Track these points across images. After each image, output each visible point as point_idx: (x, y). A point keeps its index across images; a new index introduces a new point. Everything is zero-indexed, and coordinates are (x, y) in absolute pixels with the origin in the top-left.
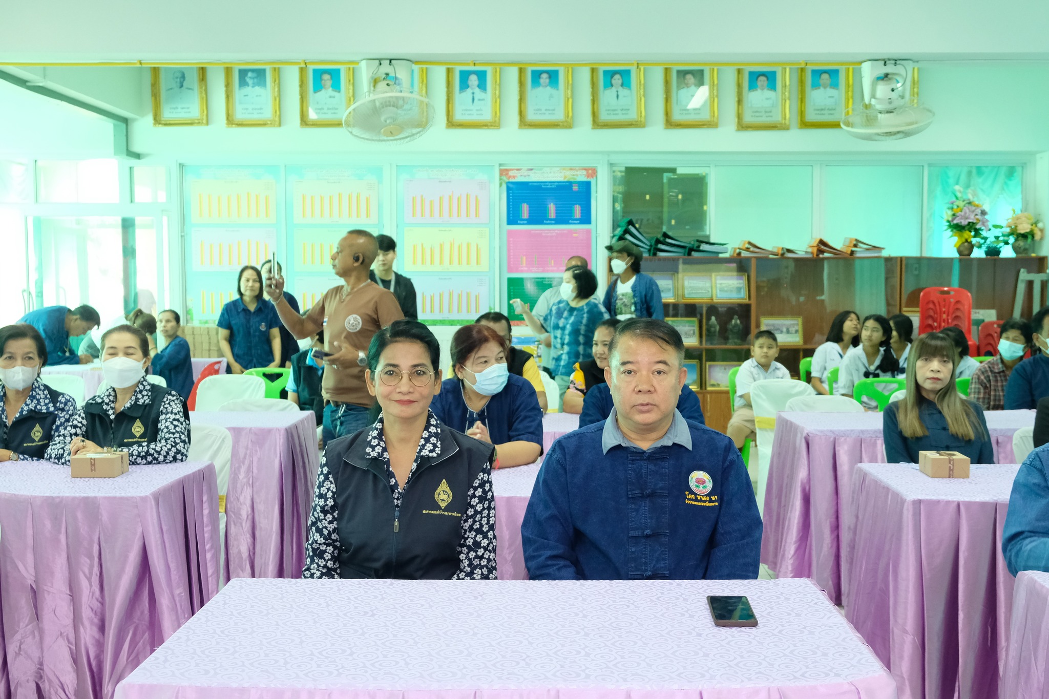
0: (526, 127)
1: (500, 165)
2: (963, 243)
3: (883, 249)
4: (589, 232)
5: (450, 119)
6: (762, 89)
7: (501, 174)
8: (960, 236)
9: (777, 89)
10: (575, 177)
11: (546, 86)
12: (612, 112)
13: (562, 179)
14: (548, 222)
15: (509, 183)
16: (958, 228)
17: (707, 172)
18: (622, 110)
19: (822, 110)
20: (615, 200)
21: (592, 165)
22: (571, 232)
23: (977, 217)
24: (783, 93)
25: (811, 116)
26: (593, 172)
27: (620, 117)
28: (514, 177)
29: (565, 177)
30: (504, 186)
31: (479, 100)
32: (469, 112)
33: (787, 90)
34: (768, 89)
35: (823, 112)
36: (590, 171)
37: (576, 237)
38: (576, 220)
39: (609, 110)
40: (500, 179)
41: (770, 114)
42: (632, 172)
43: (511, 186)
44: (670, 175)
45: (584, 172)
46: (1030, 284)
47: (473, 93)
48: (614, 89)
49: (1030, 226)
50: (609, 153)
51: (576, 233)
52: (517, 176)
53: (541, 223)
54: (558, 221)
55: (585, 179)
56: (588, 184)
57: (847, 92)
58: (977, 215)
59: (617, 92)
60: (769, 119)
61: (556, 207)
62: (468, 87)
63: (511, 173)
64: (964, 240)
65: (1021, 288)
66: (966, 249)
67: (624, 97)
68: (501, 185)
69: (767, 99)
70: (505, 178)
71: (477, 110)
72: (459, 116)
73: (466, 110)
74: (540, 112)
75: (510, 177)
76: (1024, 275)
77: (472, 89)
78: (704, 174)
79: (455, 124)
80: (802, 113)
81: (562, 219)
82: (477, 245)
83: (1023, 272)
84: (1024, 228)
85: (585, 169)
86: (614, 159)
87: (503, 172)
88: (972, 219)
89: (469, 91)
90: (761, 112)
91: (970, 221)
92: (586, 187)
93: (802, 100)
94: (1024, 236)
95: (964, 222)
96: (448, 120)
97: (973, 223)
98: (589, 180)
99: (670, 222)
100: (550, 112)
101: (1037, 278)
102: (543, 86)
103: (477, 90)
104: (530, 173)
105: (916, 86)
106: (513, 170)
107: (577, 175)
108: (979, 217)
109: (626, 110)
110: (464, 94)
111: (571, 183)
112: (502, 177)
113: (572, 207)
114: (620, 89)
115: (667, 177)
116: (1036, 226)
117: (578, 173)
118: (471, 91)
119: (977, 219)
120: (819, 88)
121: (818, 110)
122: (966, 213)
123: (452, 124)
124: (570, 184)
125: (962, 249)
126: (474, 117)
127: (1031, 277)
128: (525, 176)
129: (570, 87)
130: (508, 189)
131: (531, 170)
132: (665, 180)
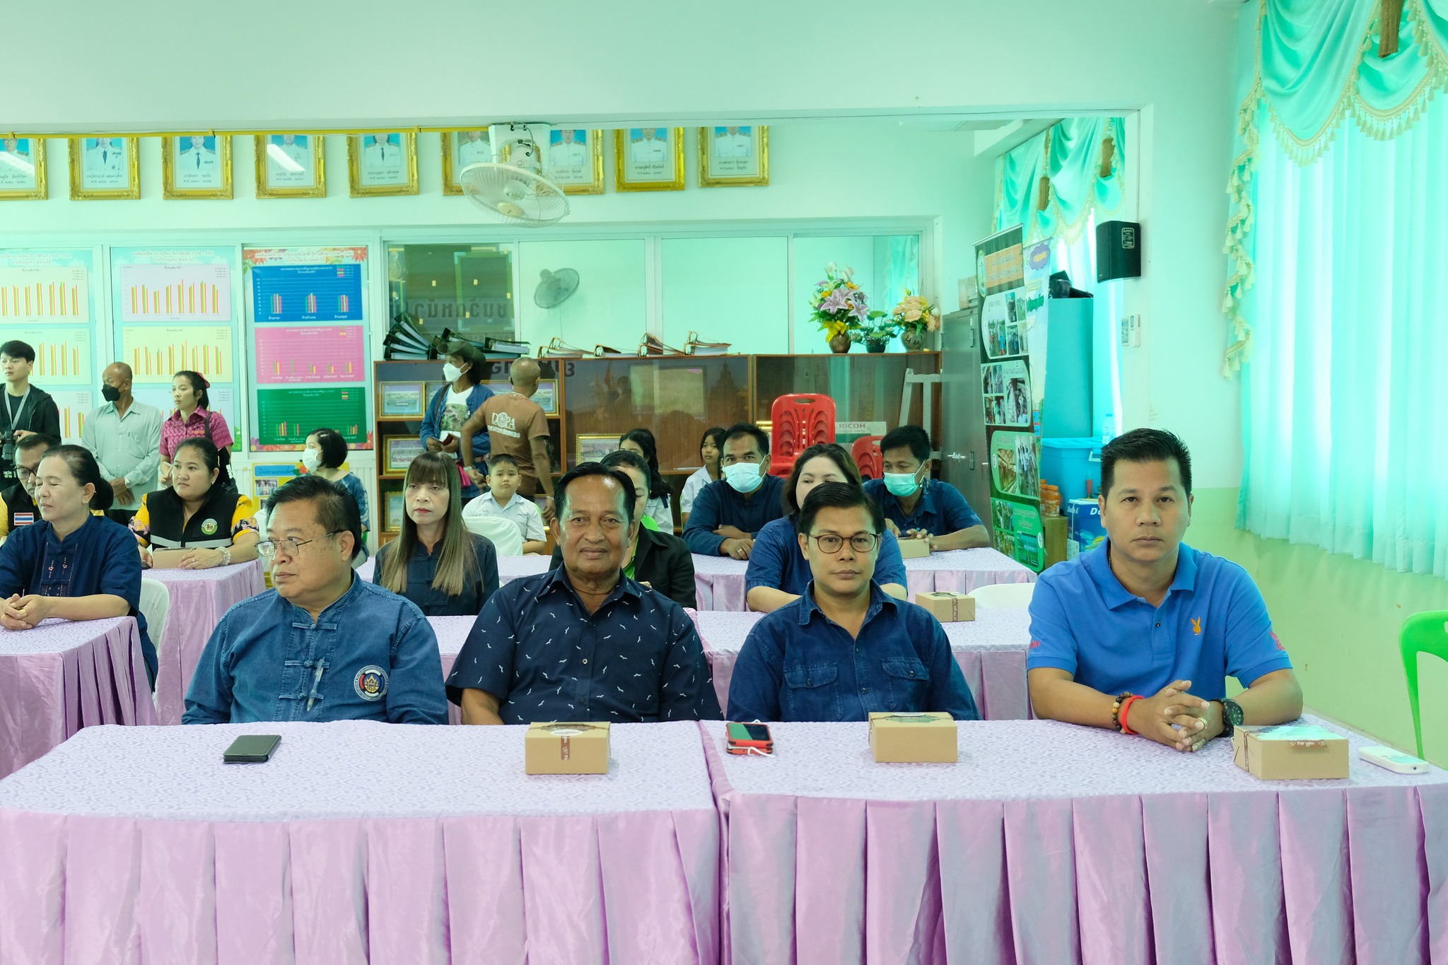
0: (266, 197)
1: (243, 246)
2: (835, 336)
3: (729, 345)
4: (359, 330)
5: (168, 189)
6: (568, 143)
7: (244, 257)
8: (831, 328)
9: (587, 142)
10: (340, 258)
11: (291, 144)
12: (376, 176)
13: (323, 263)
14: (308, 317)
15: (256, 268)
16: (827, 317)
17: (510, 250)
18: (389, 172)
19: (646, 167)
20: (392, 287)
21: (361, 244)
22: (337, 329)
23: (849, 302)
24: (594, 146)
25: (632, 176)
26: (362, 253)
27: (386, 182)
28: (262, 260)
29: (327, 259)
30: (250, 273)
31: (206, 162)
32: (193, 179)
33: (599, 143)
34: (575, 142)
35: (647, 170)
36: (359, 252)
37: (344, 336)
38: (344, 314)
39: (372, 173)
40: (244, 264)
41: (579, 174)
42: (413, 253)
43: (257, 271)
44: (463, 254)
45: (352, 253)
46: (919, 388)
47: (198, 154)
48: (378, 146)
49: (920, 313)
50: (381, 228)
51: (343, 331)
52: (265, 259)
53: (299, 319)
54: (320, 317)
55: (353, 262)
56: (357, 268)
57: (677, 144)
58: (849, 300)
59: (382, 149)
60: (578, 181)
61: (317, 299)
62: (191, 146)
63: (257, 256)
64: (836, 333)
65: (908, 392)
66: (841, 345)
67: (391, 155)
68: (245, 271)
69: (575, 155)
70: (250, 262)
71: (204, 176)
72: (180, 184)
73: (190, 176)
74: (285, 177)
75: (257, 260)
76: (911, 377)
77: (196, 148)
78: (506, 253)
79: (175, 194)
80: (620, 173)
81: (325, 313)
82: (217, 348)
83: (910, 373)
84: (913, 316)
85: (353, 249)
86: (389, 235)
87: (247, 254)
88: (843, 306)
89: (193, 151)
90: (568, 172)
91: (841, 307)
92: (355, 272)
93: (620, 154)
94: (912, 326)
95: (833, 310)
96: (166, 189)
97: (845, 310)
98: (357, 262)
99: (464, 315)
100: (297, 177)
101: (928, 380)
102: (287, 144)
103: (203, 150)
104: (282, 255)
105: (765, 135)
106: (260, 251)
107: (343, 256)
108: (852, 302)
109: (394, 172)
110: (186, 155)
111: (335, 266)
112: (247, 261)
113: (337, 298)
114: (386, 147)
115: (458, 257)
116: (930, 312)
117: (343, 254)
118: (196, 152)
119: (850, 305)
120: (642, 140)
121: (641, 168)
122: (835, 297)
123: (171, 193)
124: (334, 268)
125: (835, 343)
126: (200, 185)
127: (919, 378)
128: (276, 259)
129: (321, 144)
130: (255, 276)
131: (284, 250)
132: (456, 261)
